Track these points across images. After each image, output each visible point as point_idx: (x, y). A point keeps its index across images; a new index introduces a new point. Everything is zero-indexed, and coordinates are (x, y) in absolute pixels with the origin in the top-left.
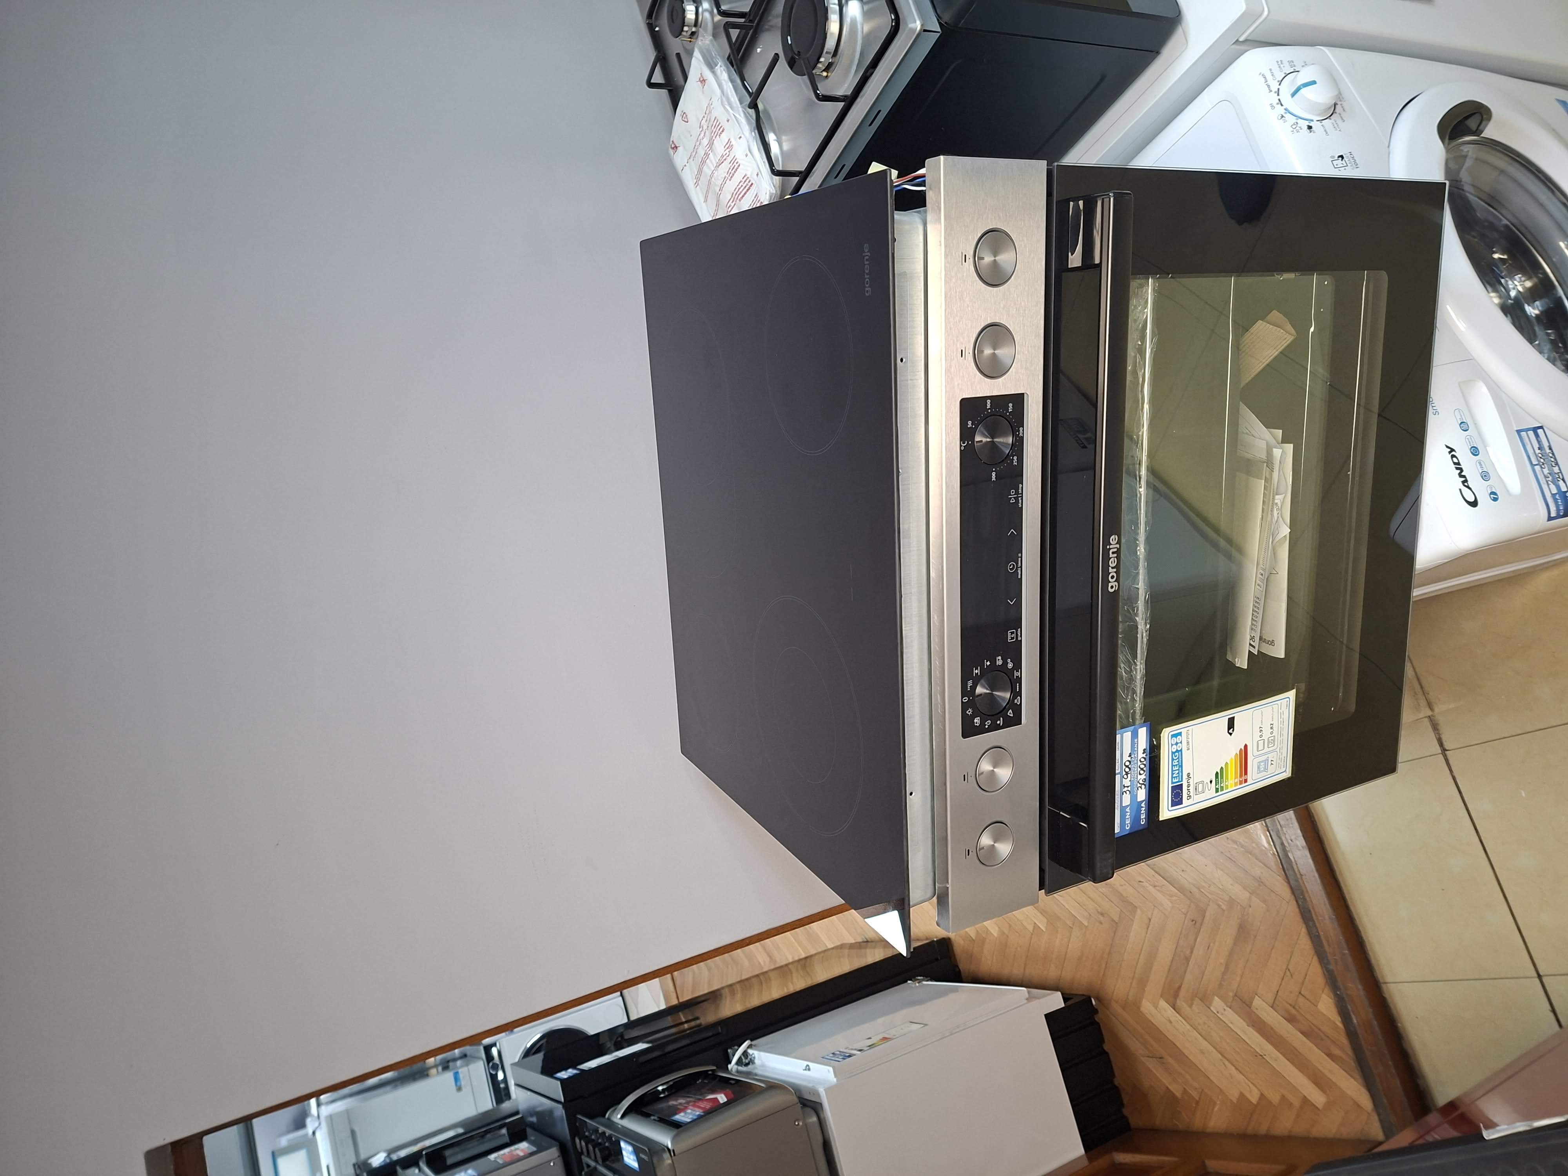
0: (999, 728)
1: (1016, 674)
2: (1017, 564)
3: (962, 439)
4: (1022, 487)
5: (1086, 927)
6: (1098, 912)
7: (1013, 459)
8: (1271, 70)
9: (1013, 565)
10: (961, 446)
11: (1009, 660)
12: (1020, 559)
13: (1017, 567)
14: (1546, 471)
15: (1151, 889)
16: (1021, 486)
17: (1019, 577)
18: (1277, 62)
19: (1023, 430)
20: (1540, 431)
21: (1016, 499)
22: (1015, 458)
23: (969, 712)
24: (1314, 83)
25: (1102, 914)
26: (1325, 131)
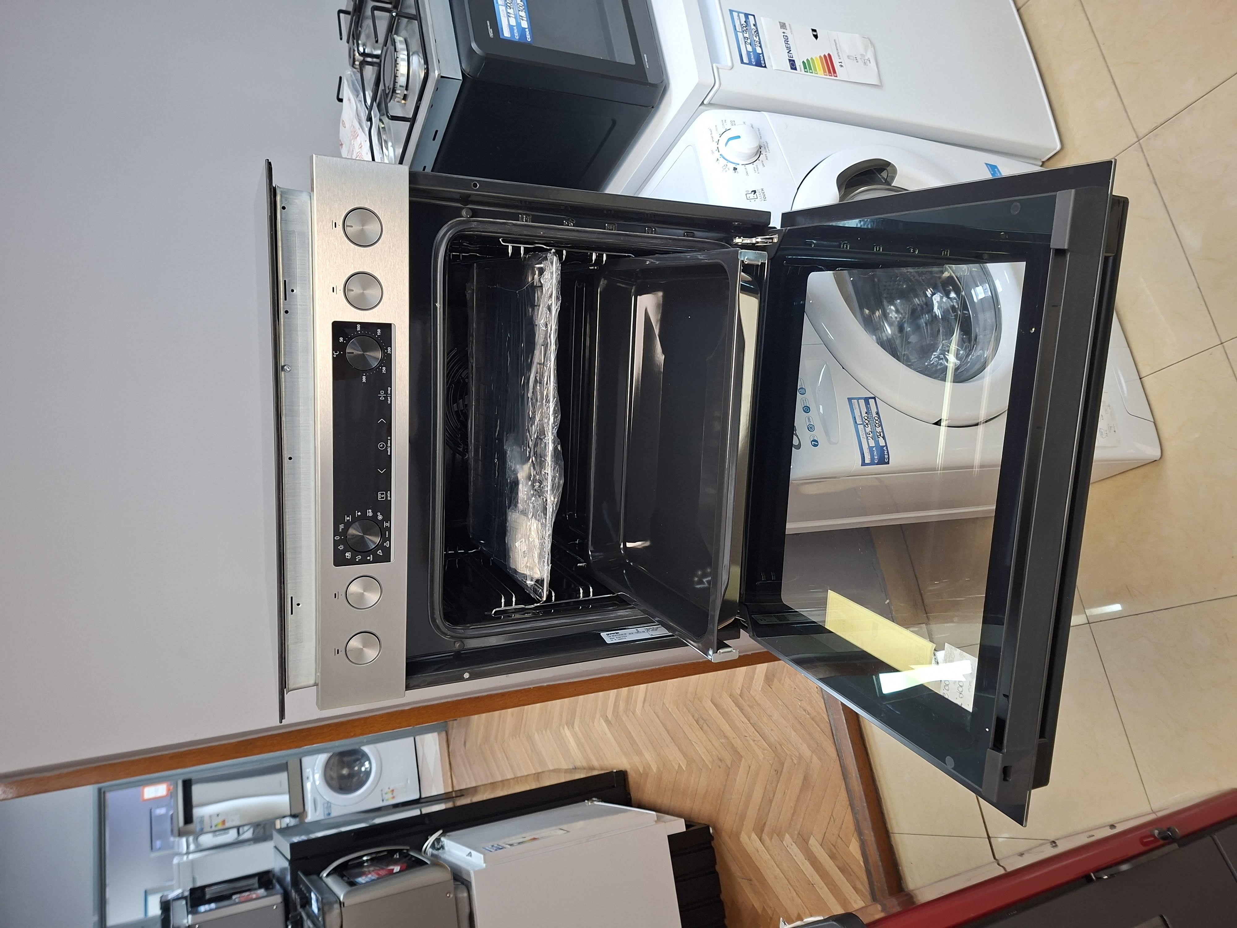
0: (369, 562)
1: (385, 524)
2: (387, 444)
3: (334, 349)
4: (391, 390)
5: (711, 770)
6: (718, 758)
7: (382, 369)
8: (716, 126)
9: (383, 444)
10: (333, 354)
11: (379, 514)
12: (389, 441)
13: (387, 446)
14: (868, 430)
15: (751, 742)
16: (389, 389)
17: (389, 454)
18: (722, 121)
19: (391, 350)
20: (872, 401)
21: (386, 398)
22: (384, 368)
23: (341, 547)
24: (739, 137)
25: (721, 760)
26: (747, 172)
